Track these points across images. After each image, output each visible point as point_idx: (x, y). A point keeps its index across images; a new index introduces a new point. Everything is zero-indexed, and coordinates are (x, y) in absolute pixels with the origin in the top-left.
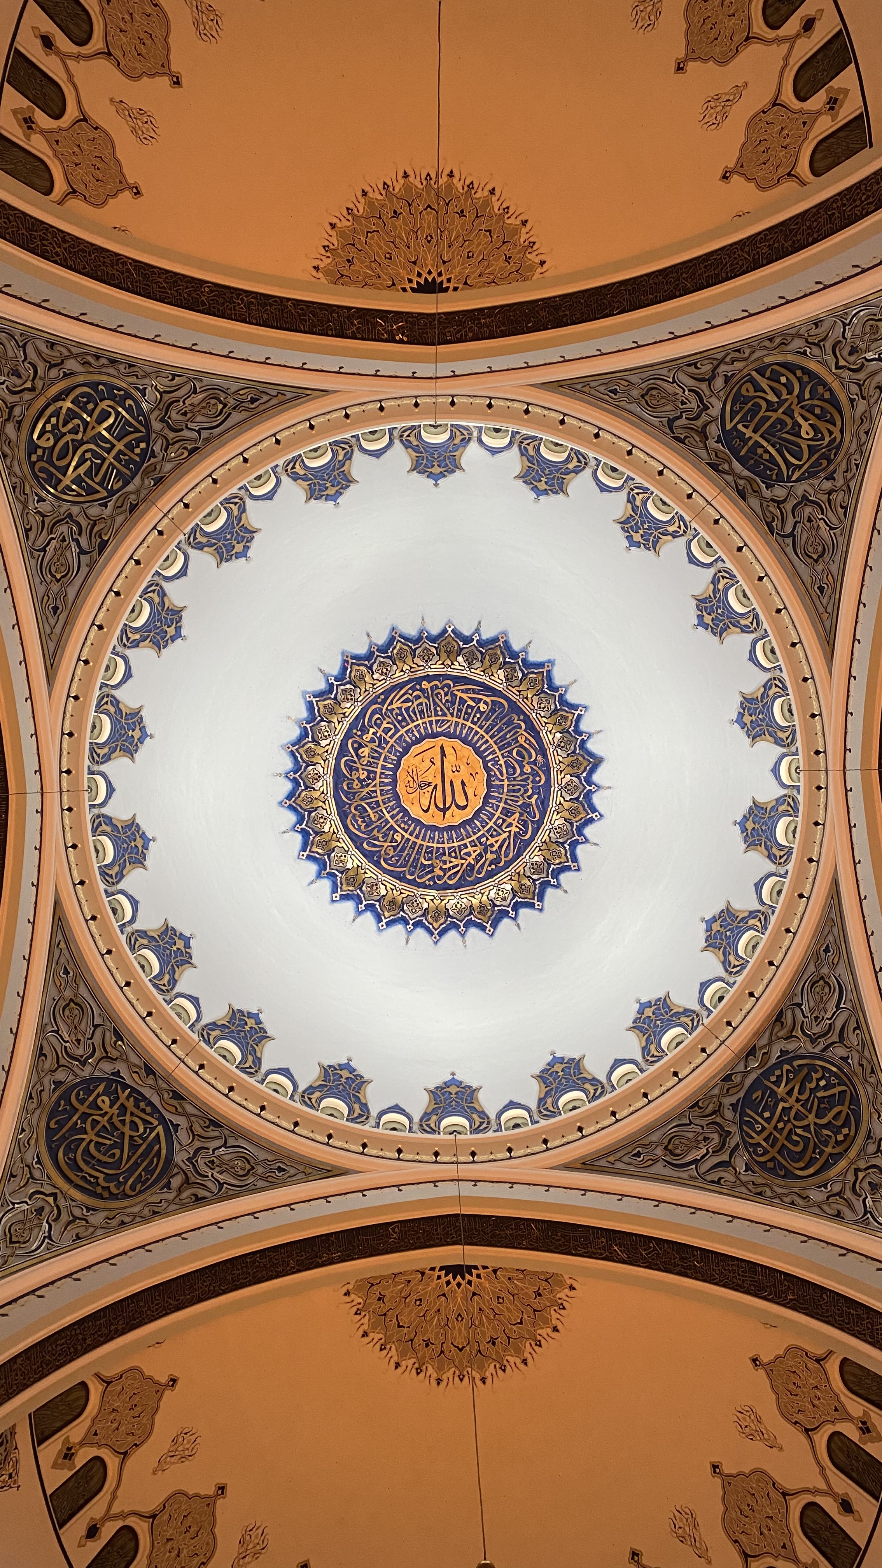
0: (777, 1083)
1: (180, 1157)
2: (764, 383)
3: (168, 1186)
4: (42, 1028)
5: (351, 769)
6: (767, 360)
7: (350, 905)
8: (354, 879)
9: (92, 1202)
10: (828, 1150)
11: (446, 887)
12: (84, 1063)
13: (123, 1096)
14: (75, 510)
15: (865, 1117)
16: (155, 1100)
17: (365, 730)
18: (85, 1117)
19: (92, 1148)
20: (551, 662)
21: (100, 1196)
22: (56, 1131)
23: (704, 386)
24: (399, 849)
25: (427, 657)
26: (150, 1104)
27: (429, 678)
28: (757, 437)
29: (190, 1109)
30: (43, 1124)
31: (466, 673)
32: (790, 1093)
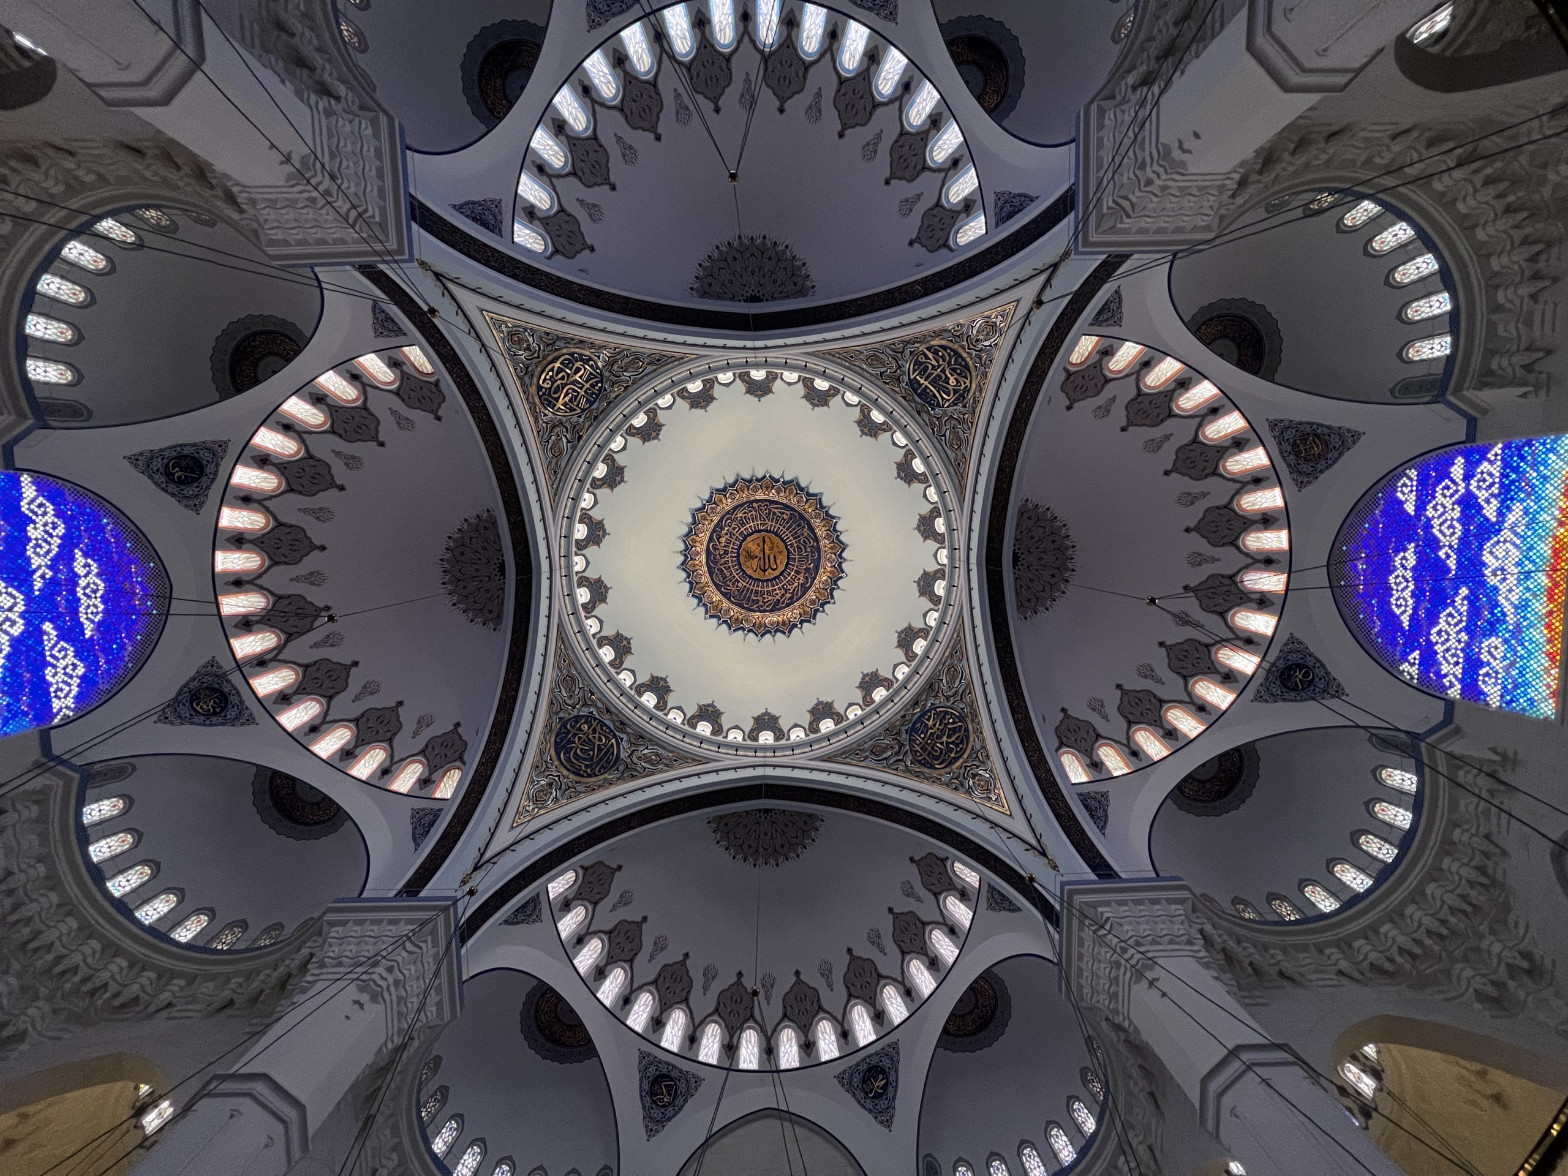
0: (928, 720)
1: (623, 755)
2: (930, 355)
3: (617, 769)
4: (552, 691)
5: (715, 549)
6: (932, 343)
7: (715, 620)
8: (716, 606)
9: (578, 779)
10: (953, 755)
11: (765, 611)
12: (574, 708)
13: (594, 724)
14: (564, 419)
15: (971, 739)
16: (612, 726)
17: (722, 528)
18: (574, 735)
19: (578, 751)
20: (821, 494)
21: (582, 776)
22: (560, 743)
23: (899, 355)
24: (740, 592)
25: (755, 490)
26: (608, 727)
27: (756, 501)
28: (926, 383)
29: (629, 730)
30: (553, 740)
31: (777, 499)
32: (934, 725)
